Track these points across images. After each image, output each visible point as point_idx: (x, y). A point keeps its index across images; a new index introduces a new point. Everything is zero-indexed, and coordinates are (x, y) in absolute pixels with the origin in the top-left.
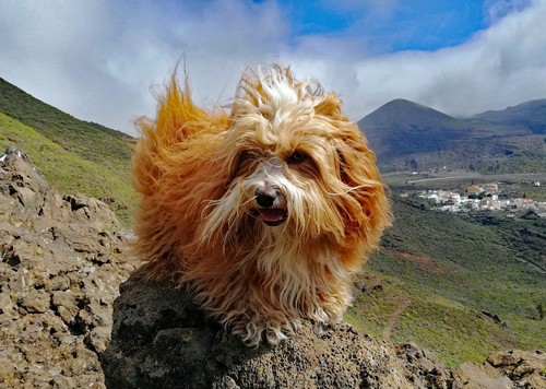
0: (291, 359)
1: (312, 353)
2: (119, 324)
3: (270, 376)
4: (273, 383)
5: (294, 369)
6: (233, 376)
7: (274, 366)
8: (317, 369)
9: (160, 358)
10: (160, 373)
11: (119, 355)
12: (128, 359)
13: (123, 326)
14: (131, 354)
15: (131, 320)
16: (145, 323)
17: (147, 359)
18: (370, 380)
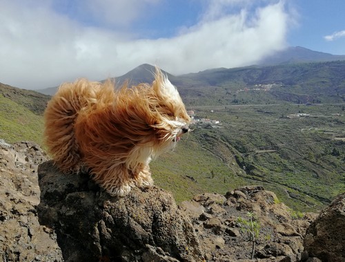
0: (133, 202)
1: (142, 198)
2: (44, 192)
3: (125, 209)
4: (126, 212)
5: (135, 206)
6: (107, 211)
7: (126, 205)
8: (145, 204)
9: (70, 206)
10: (71, 213)
11: (47, 207)
12: (52, 208)
13: (47, 193)
14: (54, 206)
15: (51, 190)
16: (59, 191)
17: (63, 207)
18: (166, 208)
